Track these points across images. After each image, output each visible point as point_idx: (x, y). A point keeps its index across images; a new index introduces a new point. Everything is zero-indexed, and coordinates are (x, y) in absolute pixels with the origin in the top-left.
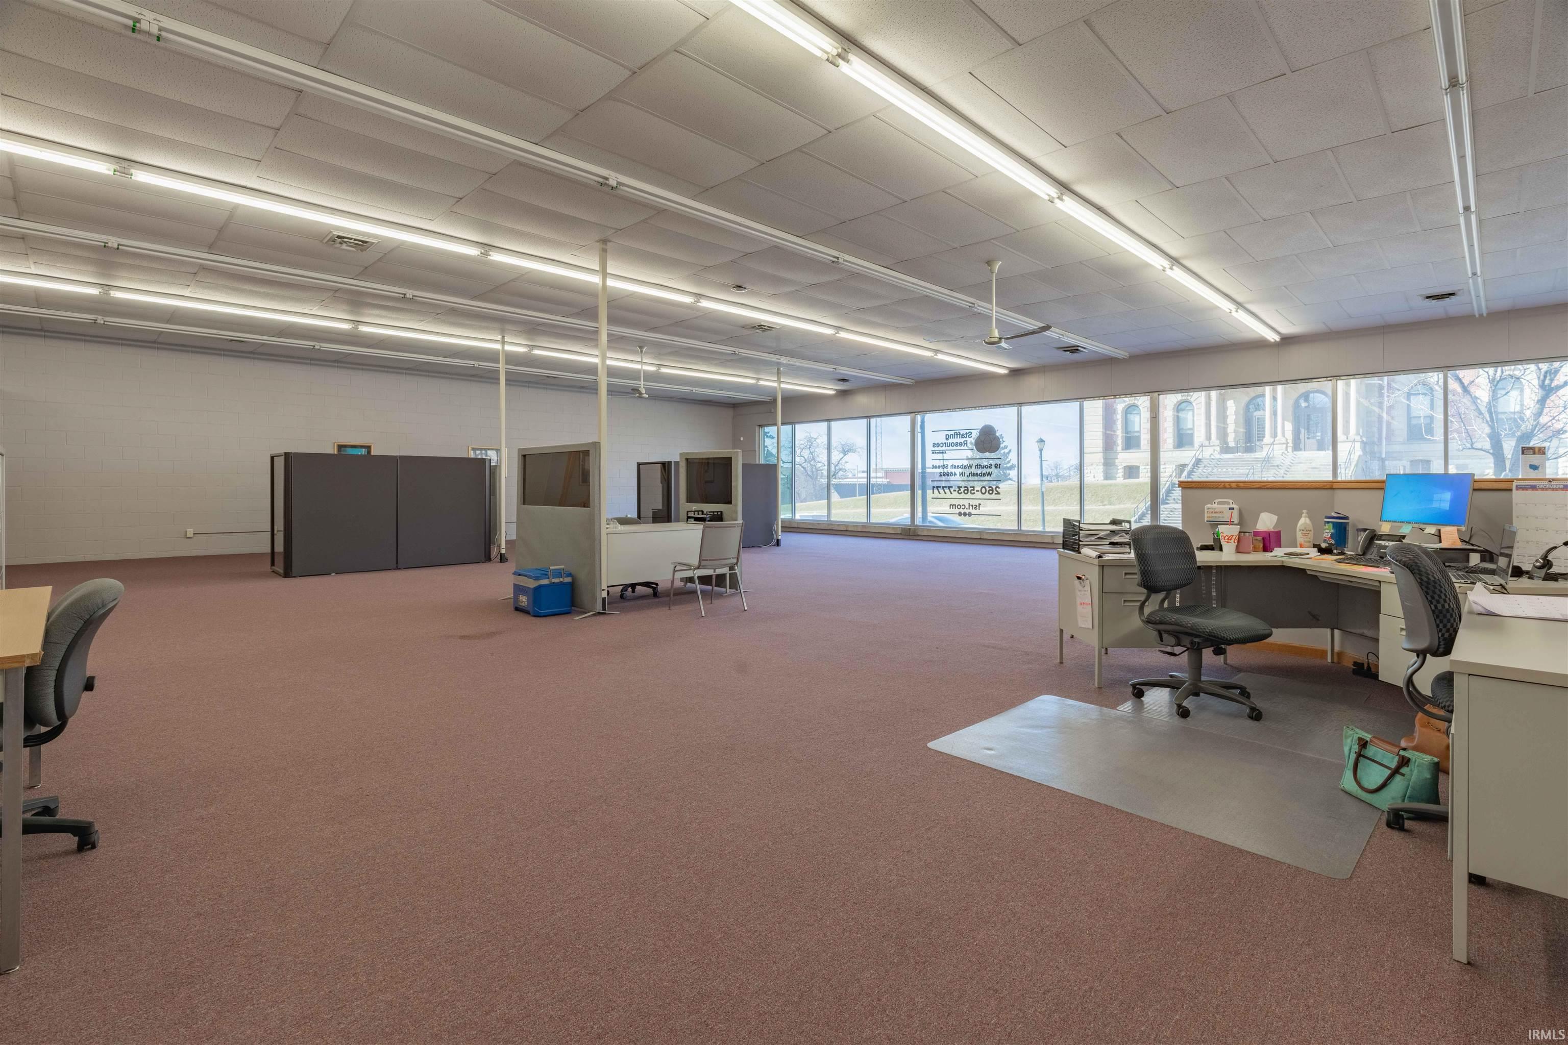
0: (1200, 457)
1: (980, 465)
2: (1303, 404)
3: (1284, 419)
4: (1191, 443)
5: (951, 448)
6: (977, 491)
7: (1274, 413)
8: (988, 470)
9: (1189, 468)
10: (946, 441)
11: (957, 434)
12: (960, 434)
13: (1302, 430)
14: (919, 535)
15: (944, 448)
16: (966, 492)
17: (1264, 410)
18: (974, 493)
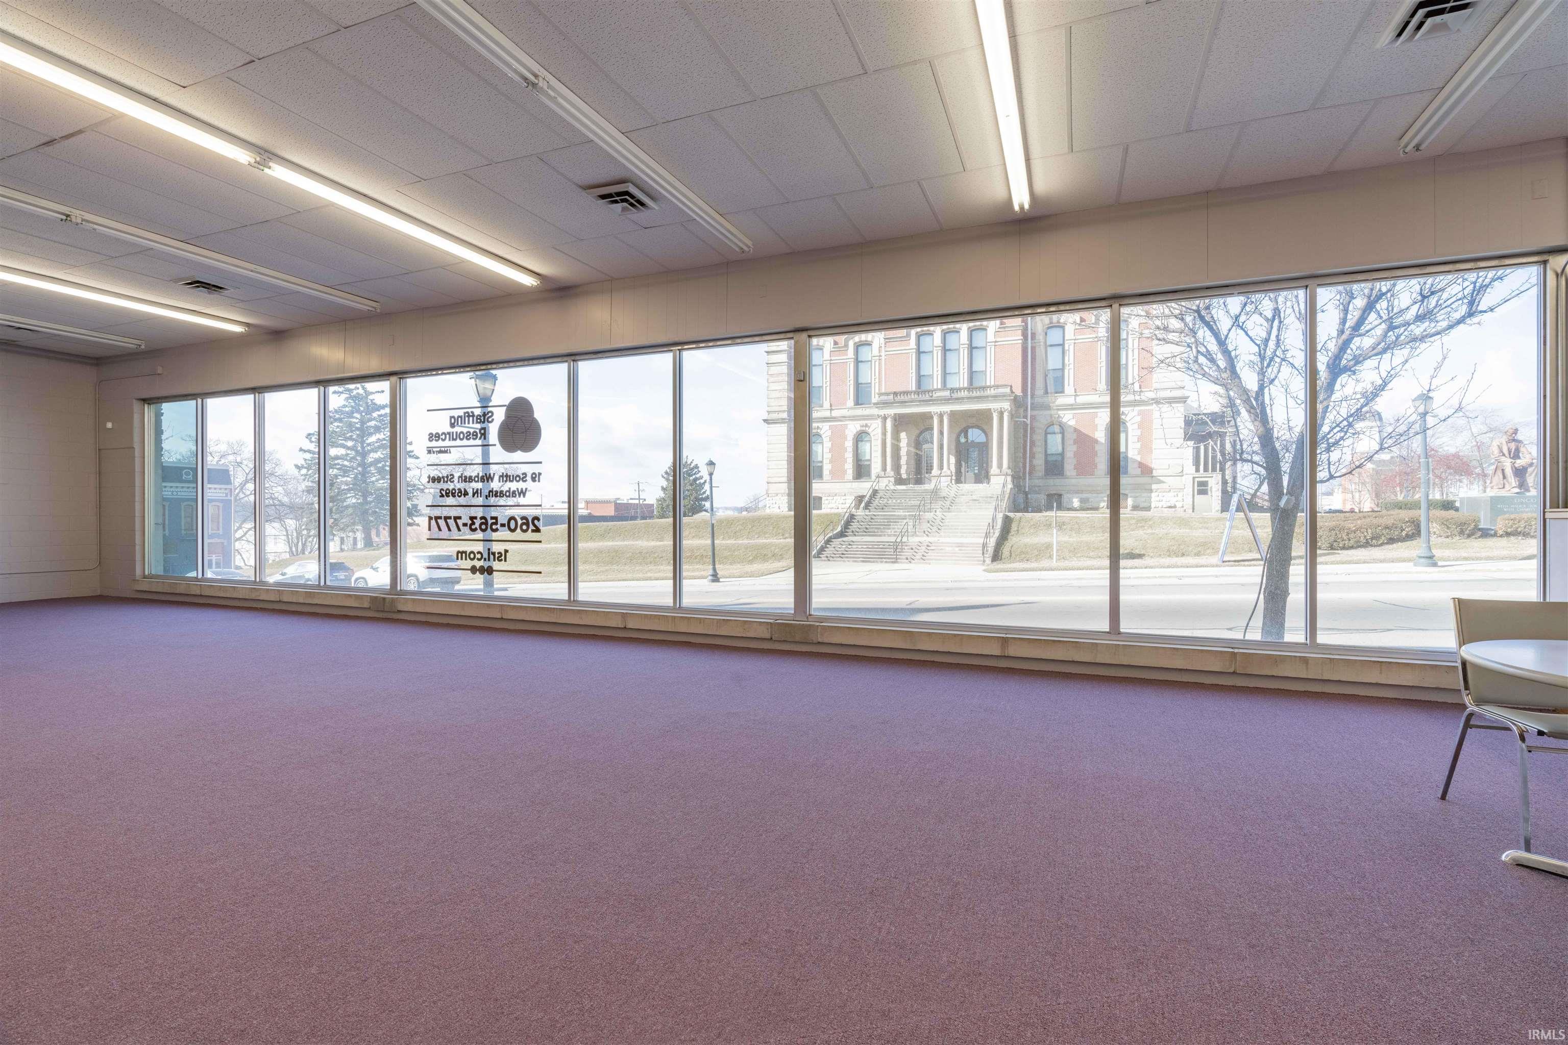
0: (876, 488)
1: (507, 476)
2: (963, 440)
3: (949, 454)
4: (869, 475)
5: (458, 443)
6: (503, 525)
7: (941, 447)
8: (521, 485)
9: (866, 499)
10: (451, 430)
11: (469, 416)
12: (473, 416)
13: (963, 464)
14: (399, 611)
15: (447, 443)
16: (483, 527)
17: (932, 443)
18: (496, 530)
